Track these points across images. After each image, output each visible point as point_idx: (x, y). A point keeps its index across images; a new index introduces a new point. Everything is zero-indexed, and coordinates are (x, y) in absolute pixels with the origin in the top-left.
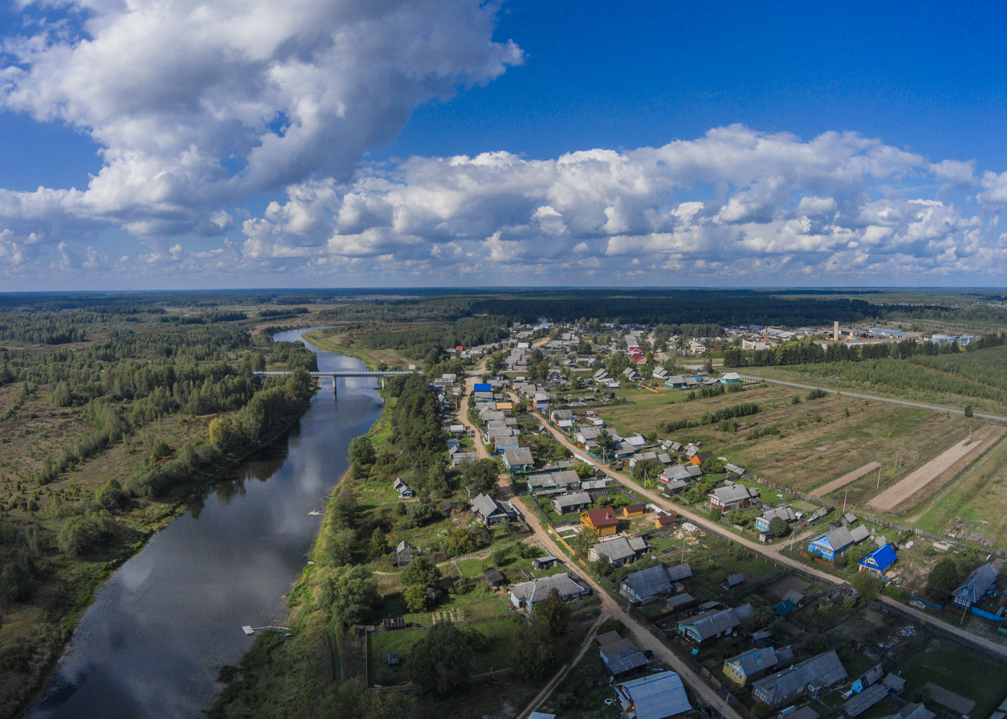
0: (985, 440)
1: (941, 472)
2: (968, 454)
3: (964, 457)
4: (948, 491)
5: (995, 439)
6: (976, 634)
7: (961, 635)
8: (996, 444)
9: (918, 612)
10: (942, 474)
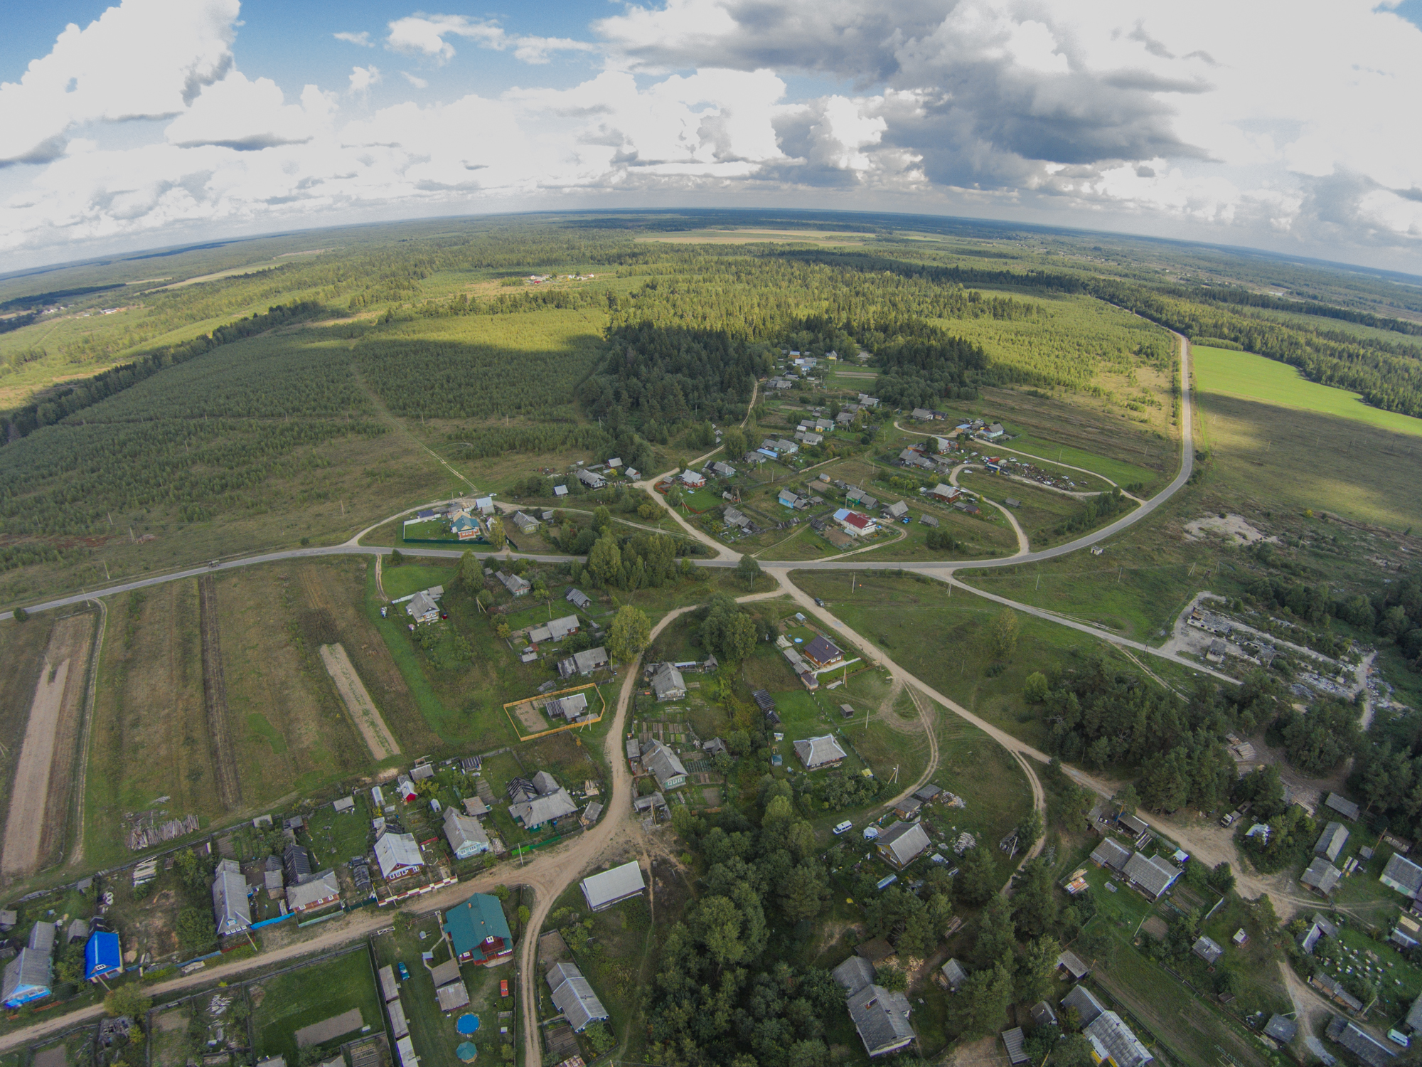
0: (73, 654)
1: (51, 750)
2: (65, 695)
3: (63, 705)
4: (83, 778)
5: (86, 646)
6: (282, 947)
7: (269, 961)
8: (91, 656)
9: (204, 973)
10: (55, 754)
